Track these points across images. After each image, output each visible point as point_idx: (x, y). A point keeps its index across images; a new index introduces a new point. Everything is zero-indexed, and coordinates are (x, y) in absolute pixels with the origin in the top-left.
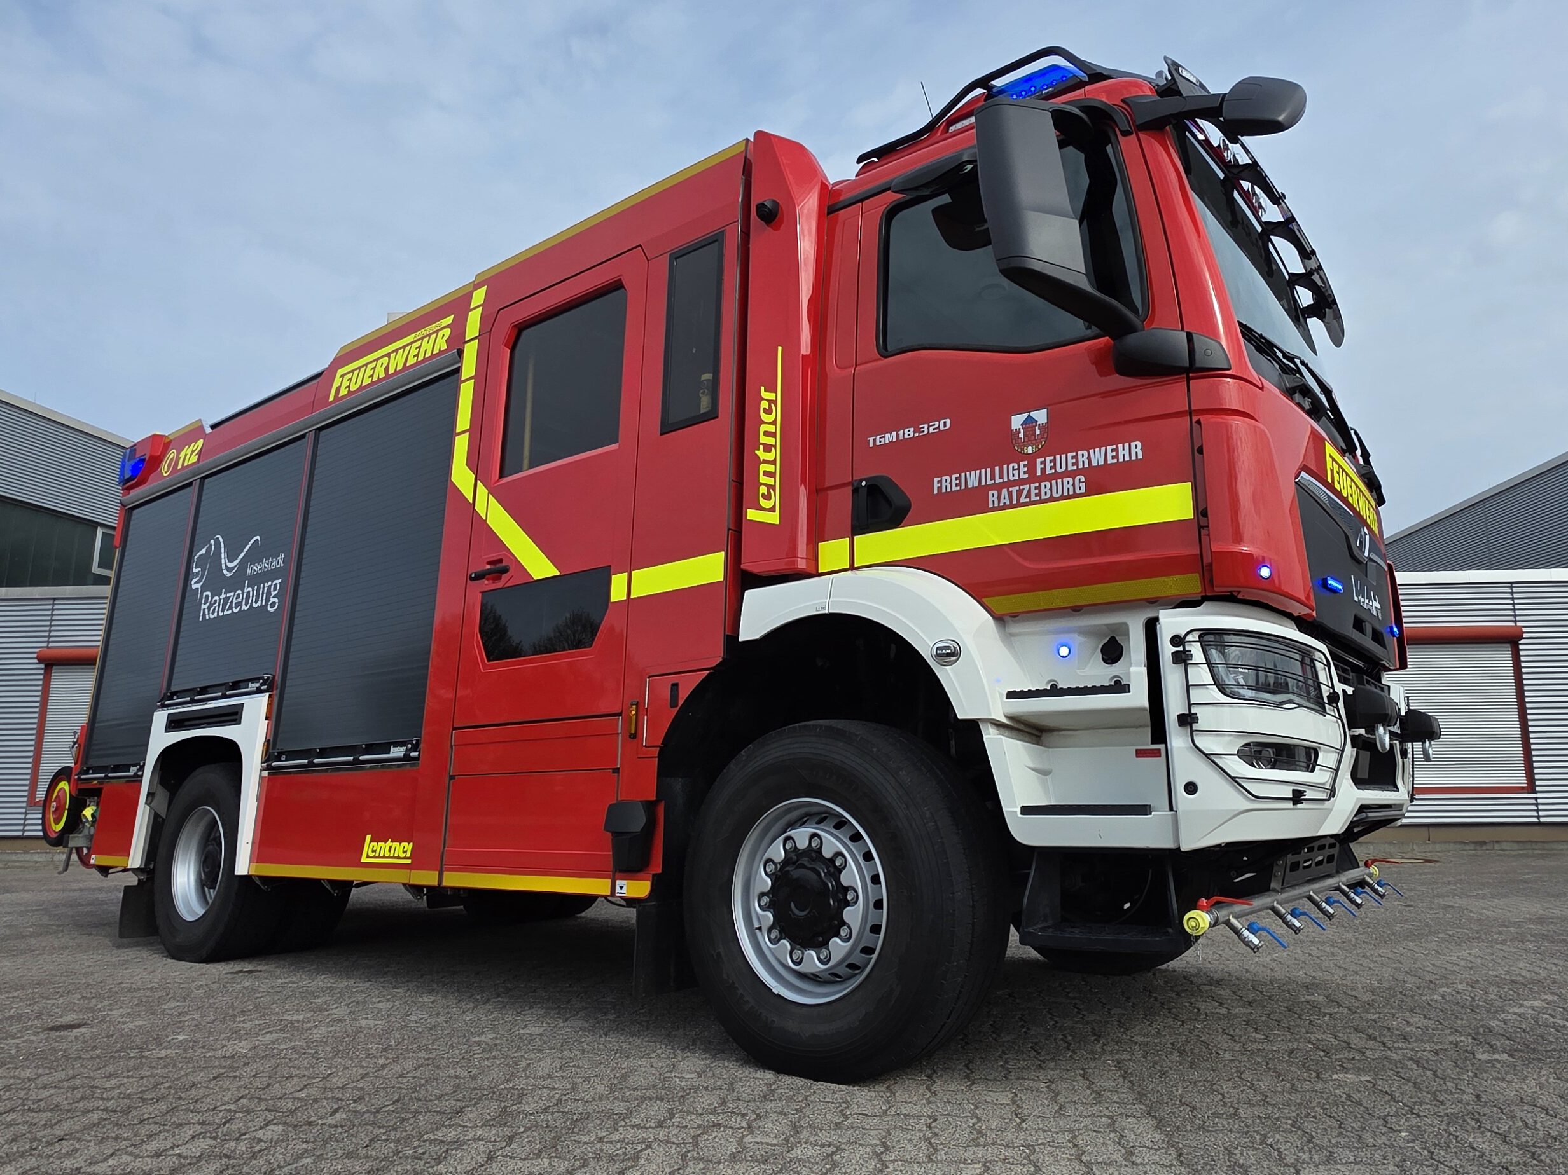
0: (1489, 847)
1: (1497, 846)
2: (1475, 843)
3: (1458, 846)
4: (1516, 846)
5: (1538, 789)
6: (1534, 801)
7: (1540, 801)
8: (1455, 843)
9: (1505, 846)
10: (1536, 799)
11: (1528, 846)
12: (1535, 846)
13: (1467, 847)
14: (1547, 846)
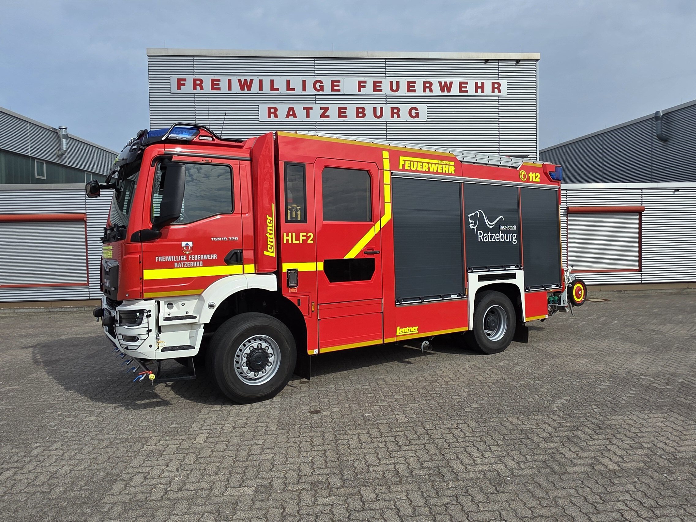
0: (623, 292)
1: (626, 292)
2: (618, 291)
3: (612, 292)
4: (632, 292)
5: (643, 270)
6: (640, 275)
7: (643, 275)
8: (611, 291)
9: (628, 292)
10: (641, 274)
11: (637, 292)
12: (639, 292)
13: (615, 293)
14: (644, 292)
